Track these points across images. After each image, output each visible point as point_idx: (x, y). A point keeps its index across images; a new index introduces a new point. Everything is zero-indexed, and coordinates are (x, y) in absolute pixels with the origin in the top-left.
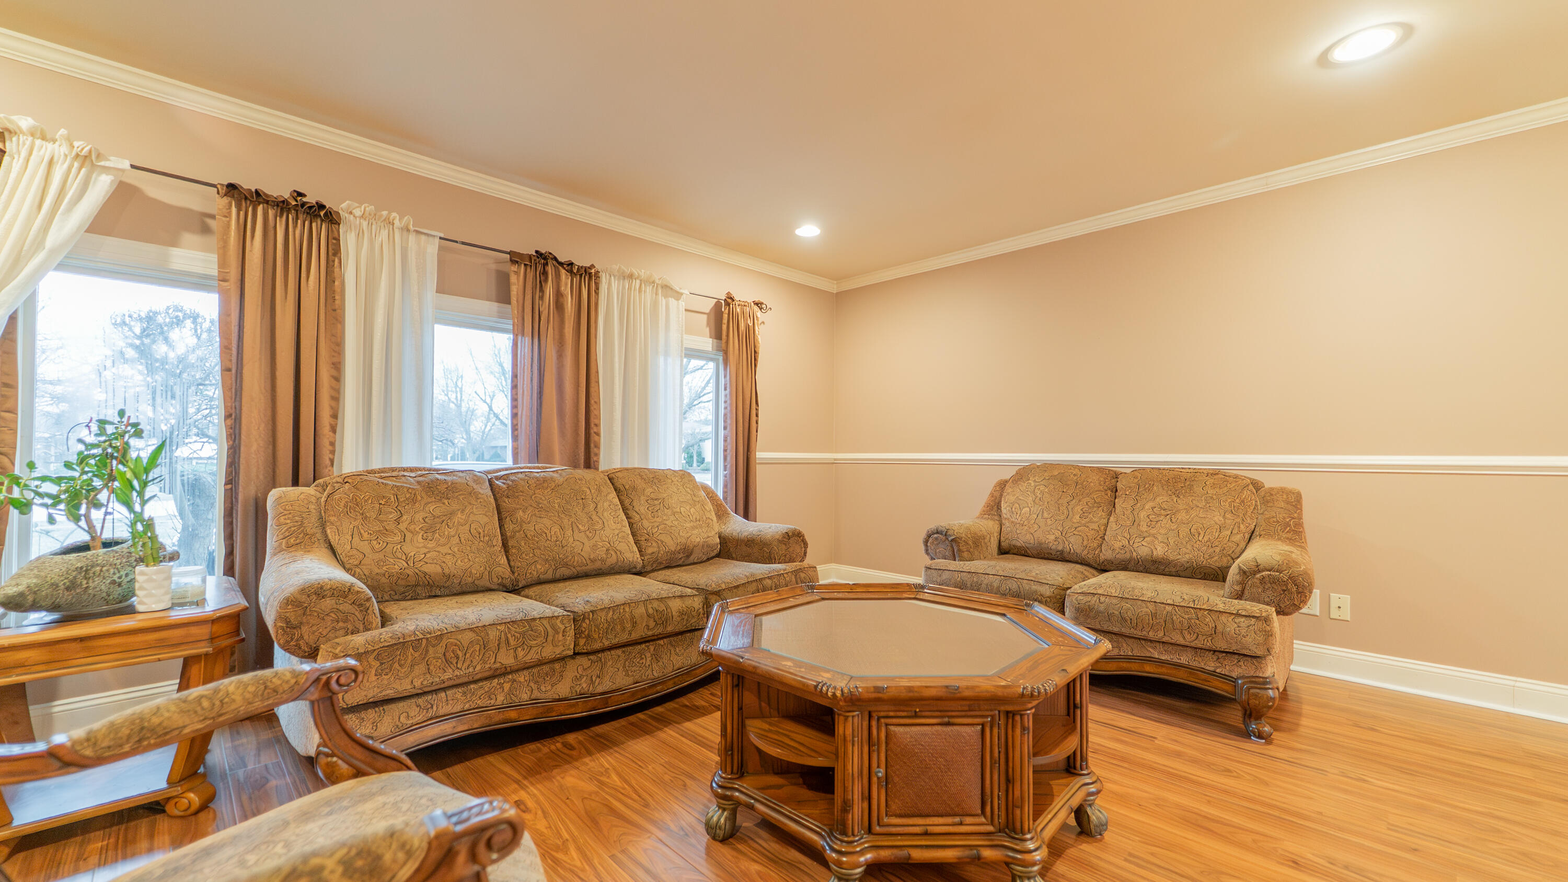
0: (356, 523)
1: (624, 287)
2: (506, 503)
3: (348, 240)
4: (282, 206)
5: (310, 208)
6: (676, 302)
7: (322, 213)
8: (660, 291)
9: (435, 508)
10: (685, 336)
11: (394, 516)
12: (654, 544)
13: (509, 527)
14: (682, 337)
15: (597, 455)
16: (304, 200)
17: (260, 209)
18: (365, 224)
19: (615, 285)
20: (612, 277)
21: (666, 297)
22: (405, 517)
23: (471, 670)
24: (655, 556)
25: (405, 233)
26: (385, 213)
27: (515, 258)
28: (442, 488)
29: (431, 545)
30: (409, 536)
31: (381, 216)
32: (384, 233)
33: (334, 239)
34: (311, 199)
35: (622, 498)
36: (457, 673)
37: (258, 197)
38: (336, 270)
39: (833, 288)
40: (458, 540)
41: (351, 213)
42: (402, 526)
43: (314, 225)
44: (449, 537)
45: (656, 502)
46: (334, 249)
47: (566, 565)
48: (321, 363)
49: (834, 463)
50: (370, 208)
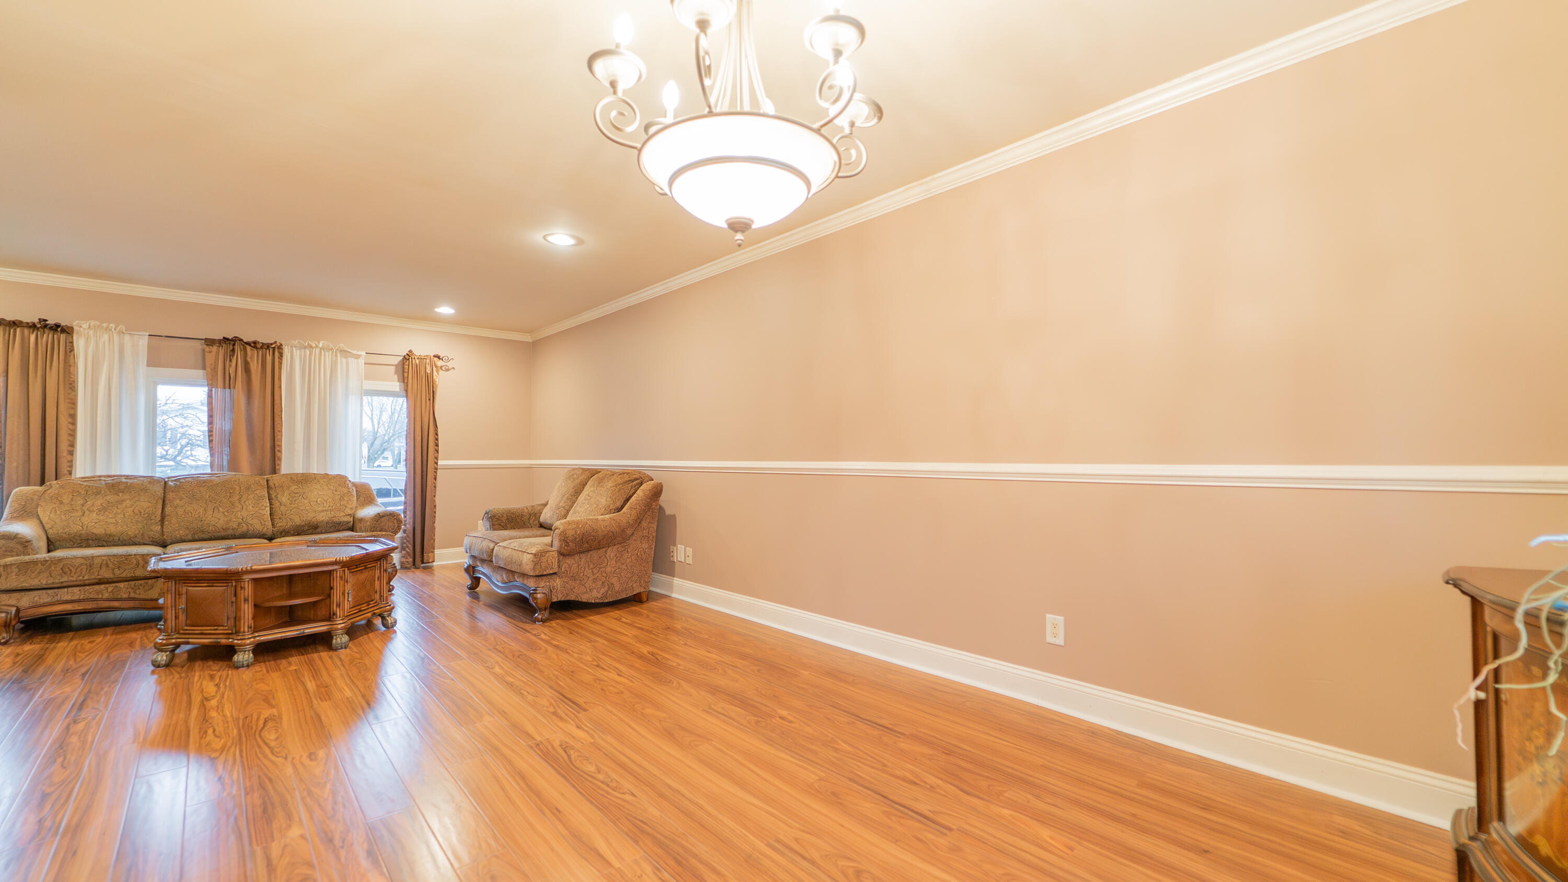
0: (55, 506)
1: (305, 355)
2: (170, 496)
3: (79, 343)
4: (33, 327)
5: (52, 327)
6: (356, 360)
7: (59, 329)
8: (339, 355)
9: (111, 498)
10: (365, 382)
11: (81, 502)
12: (285, 521)
13: (168, 509)
14: (362, 382)
15: (279, 465)
16: (47, 322)
17: (18, 330)
18: (91, 332)
19: (297, 353)
20: (294, 349)
21: (345, 357)
22: (88, 503)
23: (81, 578)
24: (282, 528)
25: (122, 334)
26: (105, 325)
27: (210, 342)
28: (122, 487)
29: (101, 518)
30: (87, 512)
31: (103, 327)
32: (106, 337)
33: (70, 342)
34: (51, 322)
35: (271, 492)
36: (71, 579)
37: (14, 324)
38: (72, 360)
39: (528, 338)
40: (122, 516)
41: (81, 327)
42: (85, 508)
43: (55, 336)
44: (116, 514)
45: (296, 495)
46: (70, 349)
47: (203, 532)
48: (60, 416)
49: (530, 467)
50: (97, 323)
